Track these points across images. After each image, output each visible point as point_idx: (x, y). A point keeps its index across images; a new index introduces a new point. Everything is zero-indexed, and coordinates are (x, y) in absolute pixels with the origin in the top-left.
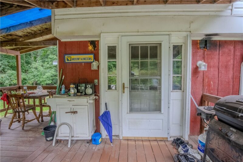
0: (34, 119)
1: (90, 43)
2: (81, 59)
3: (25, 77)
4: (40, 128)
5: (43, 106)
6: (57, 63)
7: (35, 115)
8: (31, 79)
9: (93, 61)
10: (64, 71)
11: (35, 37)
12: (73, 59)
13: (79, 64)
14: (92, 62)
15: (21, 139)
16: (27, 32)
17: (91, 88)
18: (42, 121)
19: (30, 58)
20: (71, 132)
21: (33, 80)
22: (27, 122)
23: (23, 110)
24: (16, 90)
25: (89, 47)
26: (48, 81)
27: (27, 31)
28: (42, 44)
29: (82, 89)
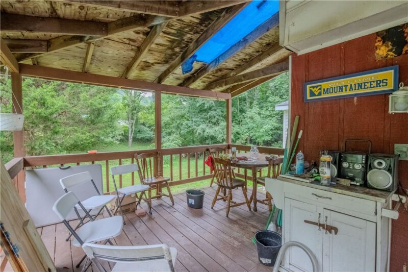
0: (243, 203)
1: (382, 38)
2: (348, 88)
3: (239, 130)
4: (251, 223)
5: (258, 182)
6: (287, 107)
7: (246, 196)
8: (245, 133)
9: (392, 88)
10: (302, 120)
11: (250, 66)
12: (327, 91)
13: (342, 102)
14: (390, 92)
15: (223, 235)
16: (240, 60)
17: (389, 170)
18: (256, 210)
19: (244, 104)
20: (315, 267)
21: (247, 134)
22: (234, 206)
23: (229, 185)
24: (224, 150)
25: (377, 51)
26: (267, 137)
27: (239, 58)
28: (261, 74)
29: (354, 168)
